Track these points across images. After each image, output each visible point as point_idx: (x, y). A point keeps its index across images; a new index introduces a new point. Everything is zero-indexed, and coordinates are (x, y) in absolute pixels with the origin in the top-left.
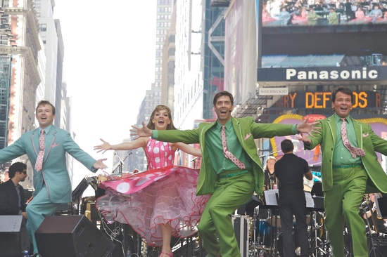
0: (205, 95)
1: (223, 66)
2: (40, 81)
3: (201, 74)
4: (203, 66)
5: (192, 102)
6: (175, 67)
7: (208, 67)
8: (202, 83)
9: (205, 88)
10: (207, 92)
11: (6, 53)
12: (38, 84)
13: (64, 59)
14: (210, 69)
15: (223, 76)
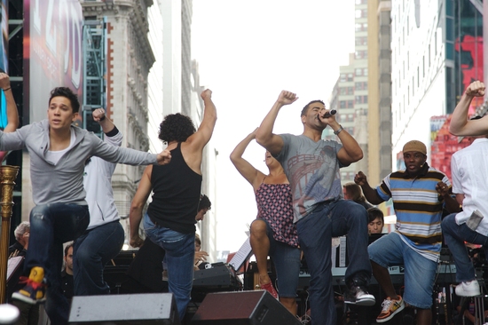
0: (448, 70)
1: (480, 16)
2: (153, 60)
3: (441, 32)
4: (444, 16)
5: (425, 83)
6: (391, 21)
7: (453, 18)
8: (442, 49)
9: (448, 56)
10: (451, 64)
11: (93, 14)
12: (151, 66)
13: (192, 19)
14: (457, 22)
15: (480, 33)
